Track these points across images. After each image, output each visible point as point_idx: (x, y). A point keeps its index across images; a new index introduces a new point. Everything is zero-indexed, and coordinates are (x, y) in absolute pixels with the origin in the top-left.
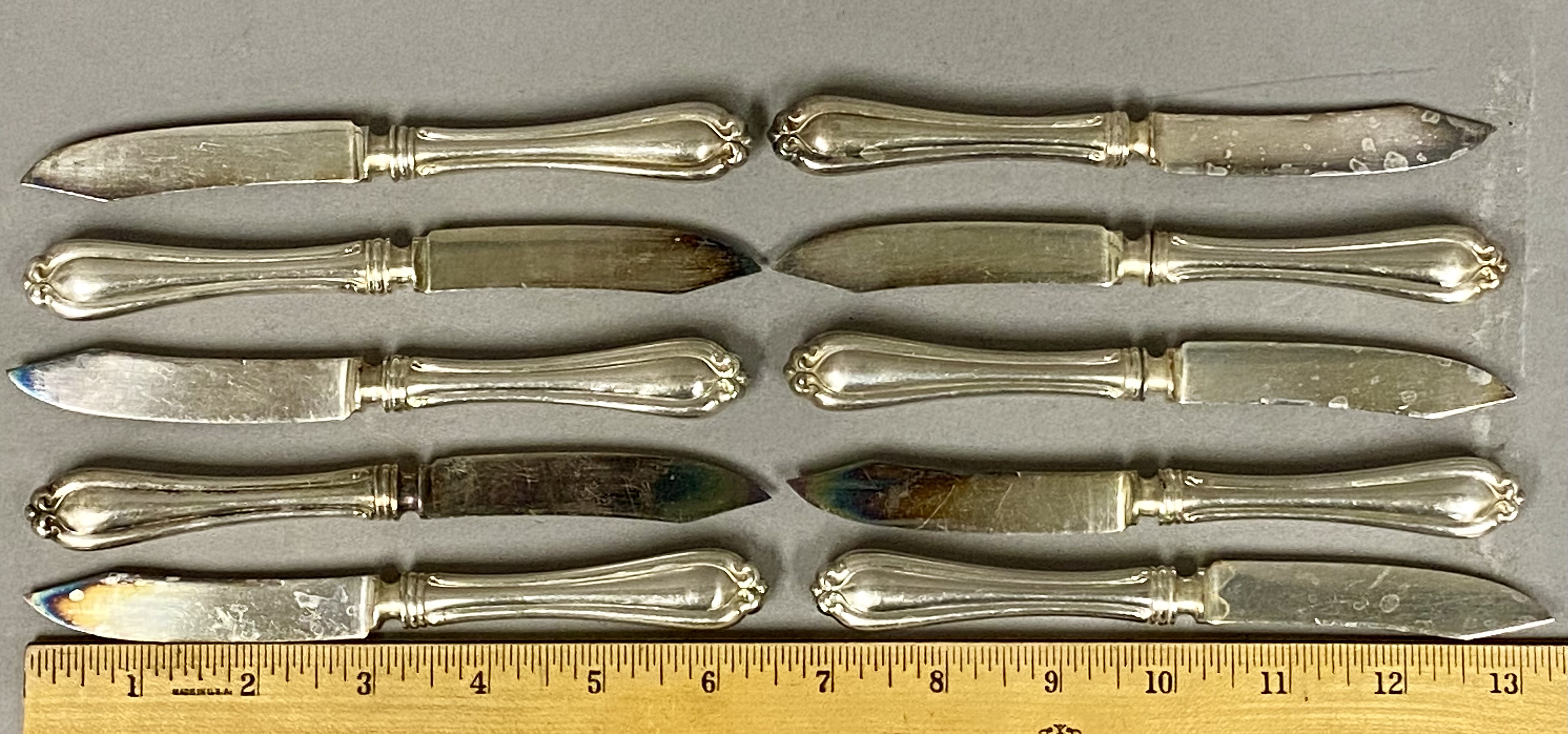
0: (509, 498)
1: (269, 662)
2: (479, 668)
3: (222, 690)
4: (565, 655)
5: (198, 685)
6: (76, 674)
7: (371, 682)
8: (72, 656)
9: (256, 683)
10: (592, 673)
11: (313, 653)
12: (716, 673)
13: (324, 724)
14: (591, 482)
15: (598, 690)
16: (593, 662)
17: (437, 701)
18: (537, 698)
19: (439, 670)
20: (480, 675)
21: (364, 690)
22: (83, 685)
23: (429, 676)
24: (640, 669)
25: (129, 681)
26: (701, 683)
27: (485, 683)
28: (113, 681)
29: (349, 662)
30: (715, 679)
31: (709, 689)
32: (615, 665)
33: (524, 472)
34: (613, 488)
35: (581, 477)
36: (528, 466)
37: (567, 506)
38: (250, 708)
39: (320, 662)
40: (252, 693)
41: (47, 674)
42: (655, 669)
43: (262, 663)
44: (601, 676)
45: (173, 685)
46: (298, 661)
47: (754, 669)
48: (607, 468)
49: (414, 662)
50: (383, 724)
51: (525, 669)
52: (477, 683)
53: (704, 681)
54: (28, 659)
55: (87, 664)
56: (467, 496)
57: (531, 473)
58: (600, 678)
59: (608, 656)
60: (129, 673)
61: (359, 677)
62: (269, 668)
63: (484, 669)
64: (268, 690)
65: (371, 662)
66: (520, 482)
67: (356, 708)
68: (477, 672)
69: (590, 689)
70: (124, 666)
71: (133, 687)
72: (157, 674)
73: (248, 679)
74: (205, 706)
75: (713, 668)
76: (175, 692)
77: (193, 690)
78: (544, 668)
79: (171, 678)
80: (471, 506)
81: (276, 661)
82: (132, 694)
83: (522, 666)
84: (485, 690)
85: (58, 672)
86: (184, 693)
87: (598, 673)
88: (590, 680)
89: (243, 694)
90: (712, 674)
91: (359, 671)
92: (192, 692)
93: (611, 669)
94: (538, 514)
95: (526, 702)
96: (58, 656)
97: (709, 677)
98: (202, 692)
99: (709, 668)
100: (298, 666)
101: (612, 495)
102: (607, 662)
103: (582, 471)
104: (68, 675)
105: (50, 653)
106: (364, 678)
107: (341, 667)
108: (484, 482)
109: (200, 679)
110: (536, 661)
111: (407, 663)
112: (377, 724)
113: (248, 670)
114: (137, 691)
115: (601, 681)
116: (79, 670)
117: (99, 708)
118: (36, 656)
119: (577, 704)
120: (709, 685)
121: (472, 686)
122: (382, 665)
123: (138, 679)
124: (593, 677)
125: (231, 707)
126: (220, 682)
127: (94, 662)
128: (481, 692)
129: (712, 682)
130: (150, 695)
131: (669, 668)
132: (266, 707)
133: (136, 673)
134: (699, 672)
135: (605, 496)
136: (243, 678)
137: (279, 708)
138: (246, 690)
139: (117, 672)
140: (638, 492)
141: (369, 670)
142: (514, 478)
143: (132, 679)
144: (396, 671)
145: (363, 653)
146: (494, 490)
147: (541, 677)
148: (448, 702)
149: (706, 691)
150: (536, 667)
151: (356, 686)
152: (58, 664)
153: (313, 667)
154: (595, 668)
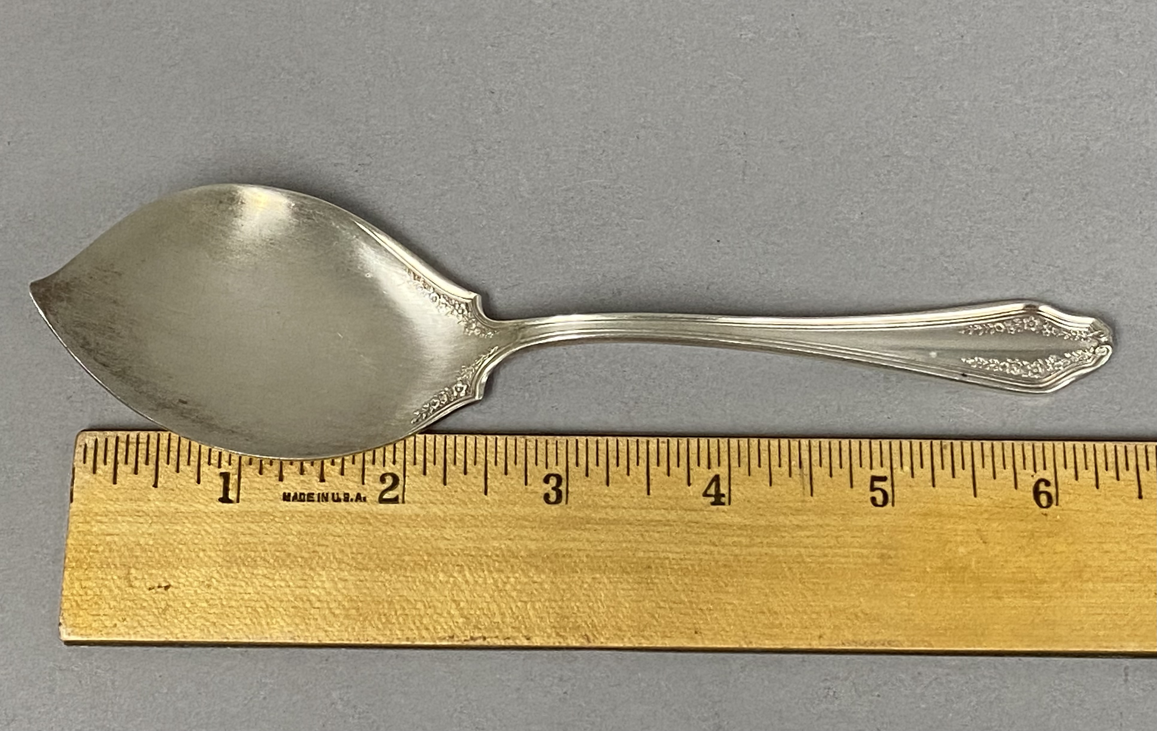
1: (420, 457)
2: (715, 470)
3: (353, 495)
4: (835, 454)
5: (318, 488)
6: (146, 471)
7: (562, 488)
8: (143, 447)
9: (400, 487)
10: (874, 479)
11: (481, 446)
12: (1053, 482)
13: (496, 544)
15: (885, 503)
16: (876, 463)
17: (655, 515)
18: (798, 511)
19: (658, 472)
20: (716, 479)
21: (553, 497)
22: (155, 486)
23: (644, 480)
24: (943, 475)
25: (221, 481)
26: (1031, 495)
27: (724, 490)
28: (199, 482)
29: (531, 461)
30: (1052, 490)
31: (1044, 502)
32: (907, 468)
38: (392, 521)
39: (491, 459)
40: (395, 500)
41: (105, 469)
42: (964, 475)
43: (409, 458)
44: (889, 481)
45: (284, 488)
46: (460, 457)
47: (1107, 476)
49: (623, 461)
50: (579, 545)
51: (780, 473)
52: (712, 491)
53: (1037, 493)
54: (80, 450)
55: (163, 455)
58: (886, 486)
59: (896, 458)
60: (223, 470)
61: (546, 480)
62: (420, 467)
63: (723, 471)
64: (418, 497)
65: (562, 459)
67: (542, 522)
68: (712, 476)
69: (873, 499)
70: (214, 461)
71: (226, 490)
72: (261, 473)
73: (389, 481)
74: (329, 518)
75: (1048, 475)
76: (286, 497)
77: (310, 495)
78: (806, 470)
79: (281, 479)
81: (430, 457)
82: (225, 499)
83: (775, 468)
84: (723, 500)
85: (122, 467)
86: (299, 498)
87: (883, 479)
88: (873, 489)
89: (382, 501)
90: (1048, 484)
91: (547, 472)
92: (310, 497)
93: (901, 474)
95: (781, 518)
96: (122, 446)
97: (1042, 487)
98: (324, 498)
99: (1042, 474)
100: (460, 464)
102: (896, 465)
104: (136, 472)
105: (112, 442)
106: (553, 482)
107: (521, 466)
109: (322, 480)
110: (795, 462)
111: (613, 461)
112: (572, 545)
113: (389, 468)
114: (232, 495)
115: (889, 490)
116: (152, 466)
117: (175, 517)
118: (91, 444)
119: (858, 521)
120: (1043, 498)
121: (706, 495)
122: (577, 464)
123: (233, 479)
124: (877, 484)
125: (364, 520)
126: (351, 485)
127: (173, 455)
128: (718, 502)
129: (1049, 495)
130: (250, 501)
131: (983, 473)
132: (412, 521)
133: (232, 470)
134: (1027, 480)
136: (383, 479)
137: (431, 521)
138: (386, 496)
139: (204, 468)
141: (560, 470)
143: (226, 476)
144: (598, 472)
145: (552, 447)
147: (803, 484)
148: (672, 516)
149: (1041, 506)
150: (795, 469)
151: (542, 493)
152: (121, 458)
153: (481, 466)
154: (879, 472)
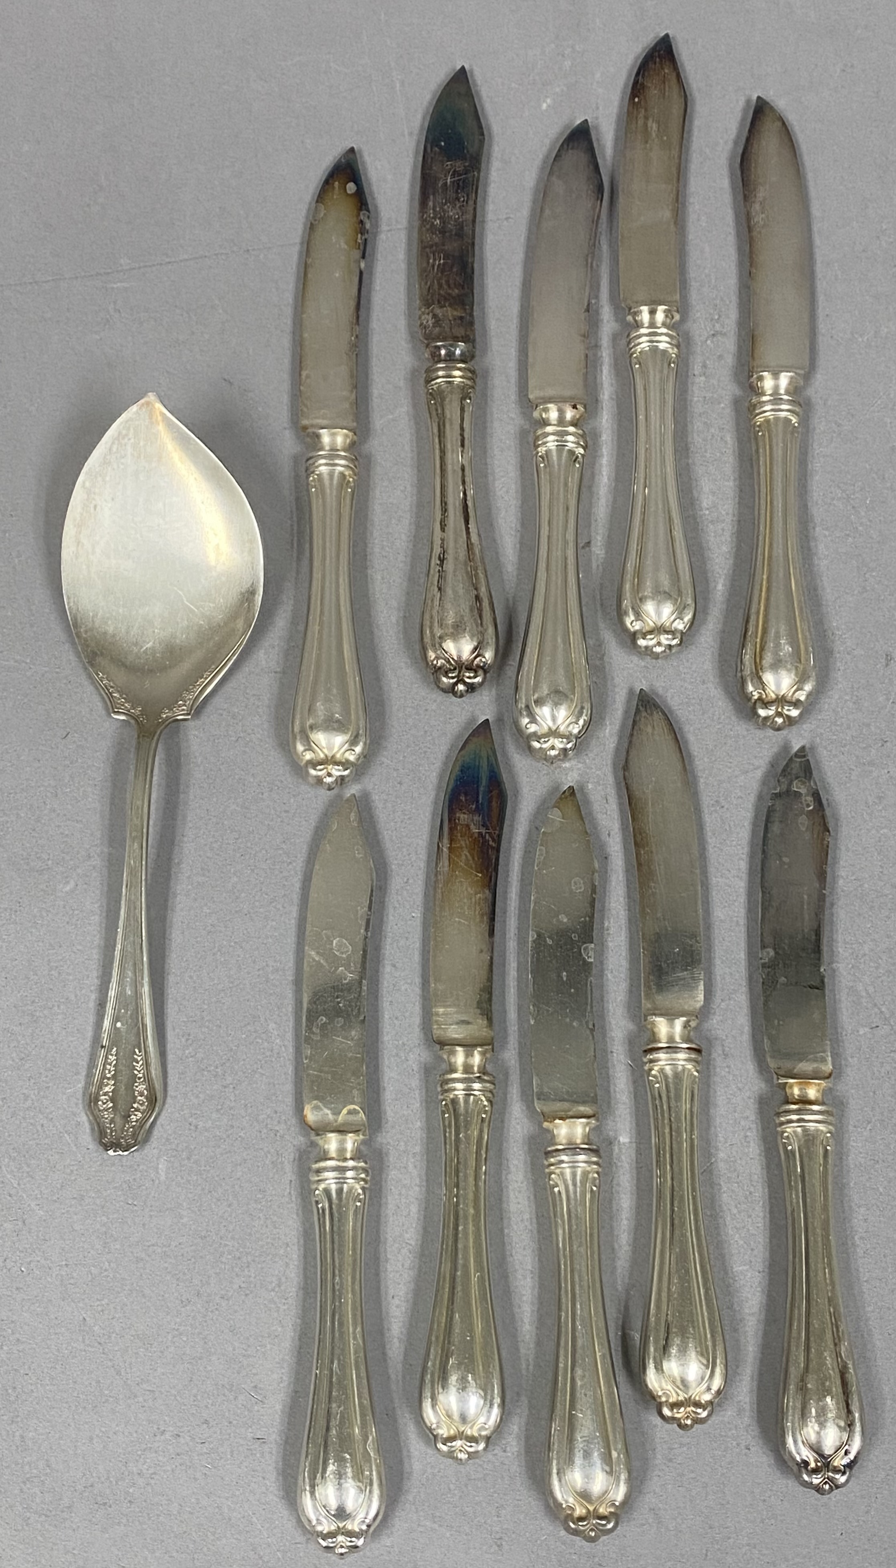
0: (458, 279)
14: (444, 211)
33: (433, 266)
34: (451, 194)
35: (439, 218)
36: (428, 263)
37: (467, 230)
48: (431, 197)
56: (455, 313)
57: (435, 260)
66: (442, 269)
80: (465, 310)
94: (474, 256)
101: (457, 192)
103: (435, 218)
108: (444, 300)
135: (458, 199)
140: (455, 171)
142: (440, 274)
146: (450, 291)
